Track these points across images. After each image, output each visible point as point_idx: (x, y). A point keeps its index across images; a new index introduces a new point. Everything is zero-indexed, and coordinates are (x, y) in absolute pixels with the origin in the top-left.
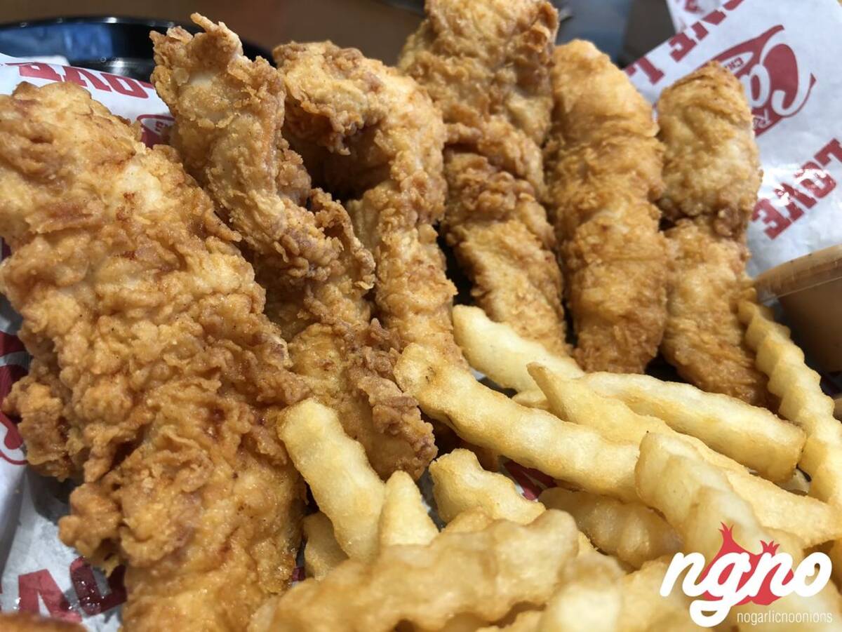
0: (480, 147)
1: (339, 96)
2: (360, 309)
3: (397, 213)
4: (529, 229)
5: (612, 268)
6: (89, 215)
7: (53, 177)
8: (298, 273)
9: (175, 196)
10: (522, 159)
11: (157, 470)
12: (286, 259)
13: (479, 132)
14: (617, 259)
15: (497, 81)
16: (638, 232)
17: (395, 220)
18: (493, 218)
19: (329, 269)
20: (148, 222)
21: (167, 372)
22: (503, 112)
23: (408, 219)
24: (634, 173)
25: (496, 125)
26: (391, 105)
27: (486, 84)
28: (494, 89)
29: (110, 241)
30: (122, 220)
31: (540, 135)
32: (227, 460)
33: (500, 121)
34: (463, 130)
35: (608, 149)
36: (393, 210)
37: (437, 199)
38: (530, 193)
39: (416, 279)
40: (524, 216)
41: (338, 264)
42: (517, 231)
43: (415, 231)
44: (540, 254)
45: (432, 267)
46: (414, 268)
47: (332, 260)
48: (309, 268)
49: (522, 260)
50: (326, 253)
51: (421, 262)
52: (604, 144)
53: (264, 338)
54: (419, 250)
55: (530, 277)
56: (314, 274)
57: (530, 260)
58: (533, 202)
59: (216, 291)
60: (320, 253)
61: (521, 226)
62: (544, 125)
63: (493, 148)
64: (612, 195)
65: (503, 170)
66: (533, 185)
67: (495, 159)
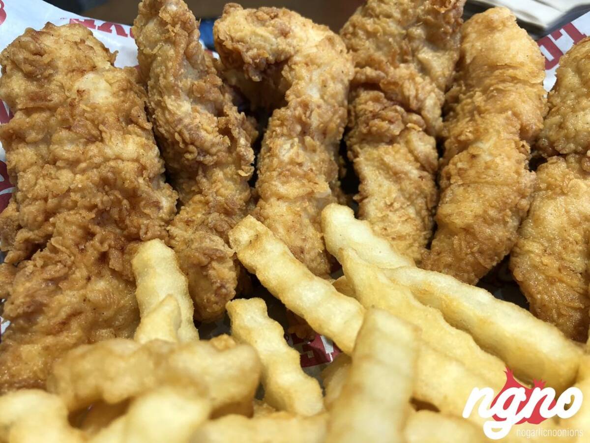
0: (381, 85)
1: (253, 38)
2: (240, 191)
3: (282, 125)
4: (411, 151)
5: (470, 189)
6: (50, 101)
7: (39, 76)
8: (189, 156)
9: (118, 96)
10: (416, 97)
11: (39, 263)
12: (181, 145)
13: (382, 74)
14: (475, 182)
15: (409, 37)
16: (498, 160)
17: (278, 130)
18: (382, 141)
19: (215, 157)
20: (88, 109)
21: (70, 204)
22: (413, 61)
23: (290, 130)
24: (510, 113)
25: (403, 71)
26: (298, 48)
27: (398, 39)
28: (404, 44)
29: (59, 117)
30: (72, 106)
31: (442, 81)
32: (86, 267)
33: (408, 68)
34: (369, 71)
35: (495, 93)
36: (278, 122)
37: (331, 120)
38: (415, 123)
39: (286, 175)
40: (407, 143)
41: (223, 155)
42: (397, 152)
43: (296, 140)
44: (415, 173)
45: (312, 170)
46: (289, 167)
47: (219, 151)
48: (199, 154)
49: (396, 176)
50: (213, 145)
51: (300, 165)
52: (492, 88)
53: (139, 193)
54: (298, 155)
55: (401, 190)
56: (202, 159)
57: (403, 176)
58: (419, 131)
59: (118, 158)
60: (207, 145)
61: (401, 147)
62: (447, 73)
63: (392, 87)
64: (486, 130)
65: (397, 104)
66: (424, 119)
67: (393, 96)
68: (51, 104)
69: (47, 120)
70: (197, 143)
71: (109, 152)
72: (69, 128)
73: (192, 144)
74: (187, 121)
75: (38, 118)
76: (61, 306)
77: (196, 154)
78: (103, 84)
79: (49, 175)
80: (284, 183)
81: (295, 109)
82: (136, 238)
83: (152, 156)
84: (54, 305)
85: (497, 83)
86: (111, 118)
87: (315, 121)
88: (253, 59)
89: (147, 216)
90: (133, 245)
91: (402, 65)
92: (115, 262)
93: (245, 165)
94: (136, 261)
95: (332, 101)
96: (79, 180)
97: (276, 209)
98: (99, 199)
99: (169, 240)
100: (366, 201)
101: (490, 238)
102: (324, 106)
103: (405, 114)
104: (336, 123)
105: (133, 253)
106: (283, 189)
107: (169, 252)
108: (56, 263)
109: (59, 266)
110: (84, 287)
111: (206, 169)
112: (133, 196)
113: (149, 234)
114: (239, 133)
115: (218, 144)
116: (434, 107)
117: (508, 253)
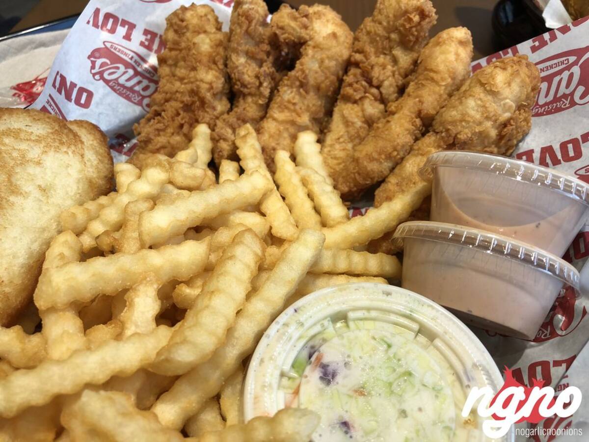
0: (361, 66)
4: (362, 111)
6: (181, 46)
7: (180, 32)
8: (236, 87)
9: (213, 48)
13: (365, 60)
15: (389, 39)
18: (350, 101)
19: (249, 90)
20: (196, 53)
22: (389, 55)
23: (293, 84)
25: (381, 60)
27: (382, 39)
28: (385, 42)
29: (182, 55)
33: (385, 59)
35: (420, 86)
37: (323, 82)
38: (373, 95)
39: (283, 108)
40: (363, 105)
41: (253, 90)
42: (352, 109)
43: (295, 90)
44: (359, 123)
45: (301, 109)
46: (286, 104)
47: (251, 87)
48: (241, 87)
49: (347, 123)
50: (249, 83)
51: (294, 104)
52: (420, 82)
53: (205, 100)
54: (294, 98)
55: (348, 132)
56: (242, 89)
57: (350, 124)
58: (371, 100)
59: (202, 81)
60: (246, 83)
61: (356, 108)
62: (406, 66)
63: (367, 69)
64: (402, 108)
65: (365, 81)
66: (381, 93)
67: (366, 75)
68: (180, 48)
69: (177, 56)
70: (241, 81)
71: (198, 77)
72: (185, 61)
73: (239, 80)
74: (240, 68)
75: (174, 53)
76: (158, 142)
77: (239, 86)
78: (208, 41)
79: (171, 83)
80: (280, 112)
81: (297, 72)
82: (197, 122)
83: (219, 84)
84: (155, 140)
85: (423, 80)
86: (205, 60)
87: (312, 81)
88: (285, 39)
89: (207, 112)
90: (196, 124)
91: (382, 56)
92: (186, 129)
93: (263, 98)
94: (194, 132)
95: (326, 71)
96: (182, 87)
97: (270, 126)
98: (187, 99)
99: (212, 128)
100: (329, 134)
101: (366, 167)
102: (320, 73)
103: (367, 87)
104: (327, 83)
105: (194, 127)
106: (276, 116)
107: (208, 131)
109: (162, 125)
110: (170, 137)
111: (244, 96)
112: (203, 102)
113: (203, 121)
114: (264, 80)
115: (252, 83)
116: (389, 86)
117: (380, 179)
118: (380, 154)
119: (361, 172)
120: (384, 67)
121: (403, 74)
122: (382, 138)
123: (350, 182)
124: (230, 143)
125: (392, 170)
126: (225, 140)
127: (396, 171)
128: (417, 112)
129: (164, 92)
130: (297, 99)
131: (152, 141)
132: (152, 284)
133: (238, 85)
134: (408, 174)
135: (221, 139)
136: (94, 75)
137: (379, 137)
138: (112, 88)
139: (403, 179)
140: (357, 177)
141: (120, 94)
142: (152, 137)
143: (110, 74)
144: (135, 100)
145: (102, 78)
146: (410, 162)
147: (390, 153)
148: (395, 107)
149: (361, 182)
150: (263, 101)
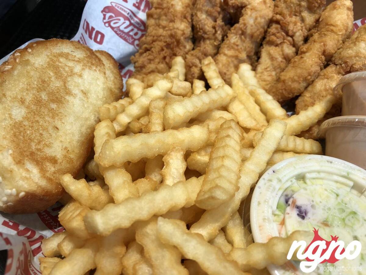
0: (281, 23)
4: (282, 51)
8: (200, 34)
9: (184, 8)
10: (292, 31)
13: (283, 19)
15: (300, 5)
17: (233, 31)
18: (273, 45)
19: (208, 36)
20: (173, 11)
21: (160, 40)
22: (299, 16)
23: (237, 32)
24: (323, 44)
25: (293, 19)
27: (295, 5)
28: (297, 8)
29: (164, 12)
30: (169, 9)
32: (159, 59)
33: (296, 18)
34: (278, 17)
36: (234, 29)
37: (256, 32)
38: (289, 41)
39: (230, 47)
40: (282, 47)
41: (211, 36)
42: (276, 50)
43: (238, 36)
44: (280, 59)
45: (241, 48)
46: (232, 45)
47: (209, 34)
48: (203, 33)
49: (272, 58)
50: (208, 31)
51: (237, 45)
52: (322, 33)
53: (180, 41)
54: (237, 41)
55: (272, 64)
56: (203, 35)
57: (274, 59)
58: (288, 44)
59: (177, 29)
60: (206, 31)
61: (278, 49)
62: (311, 23)
63: (284, 25)
64: (311, 49)
65: (284, 32)
66: (293, 40)
67: (284, 29)
68: (163, 7)
69: (160, 12)
71: (175, 26)
72: (166, 16)
73: (202, 29)
74: (203, 21)
75: (158, 11)
78: (180, 3)
79: (156, 30)
80: (228, 50)
81: (241, 25)
82: (175, 55)
83: (188, 31)
84: (148, 67)
85: (325, 31)
86: (179, 15)
87: (249, 31)
88: (232, 4)
89: (181, 49)
90: (174, 57)
91: (294, 17)
92: (167, 60)
93: (217, 41)
94: (173, 61)
95: (258, 25)
96: (164, 33)
97: (222, 58)
98: (168, 40)
99: (185, 58)
100: (259, 65)
101: (290, 86)
102: (254, 26)
103: (285, 36)
104: (258, 33)
105: (173, 59)
106: (227, 52)
107: (183, 61)
108: (151, 55)
109: (152, 56)
110: (157, 64)
111: (204, 39)
112: (178, 42)
113: (180, 54)
114: (219, 29)
115: (210, 31)
116: (299, 36)
117: (298, 94)
118: (299, 77)
119: (287, 88)
120: (295, 24)
121: (308, 29)
122: (300, 68)
123: (278, 95)
124: (199, 69)
125: (306, 88)
126: (196, 66)
127: (309, 88)
128: (323, 52)
129: (151, 36)
130: (239, 43)
131: (146, 67)
132: (179, 151)
133: (201, 32)
134: (318, 91)
135: (193, 65)
136: (105, 23)
137: (296, 67)
138: (116, 32)
139: (315, 94)
140: (284, 92)
141: (121, 37)
142: (146, 64)
143: (115, 23)
144: (130, 41)
145: (110, 26)
146: (319, 83)
147: (306, 77)
148: (306, 48)
149: (286, 95)
150: (217, 43)
